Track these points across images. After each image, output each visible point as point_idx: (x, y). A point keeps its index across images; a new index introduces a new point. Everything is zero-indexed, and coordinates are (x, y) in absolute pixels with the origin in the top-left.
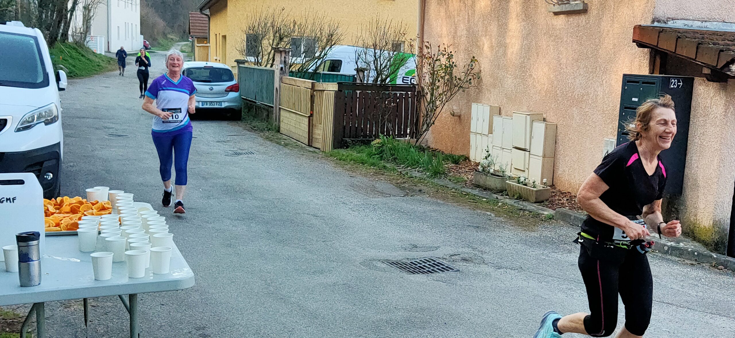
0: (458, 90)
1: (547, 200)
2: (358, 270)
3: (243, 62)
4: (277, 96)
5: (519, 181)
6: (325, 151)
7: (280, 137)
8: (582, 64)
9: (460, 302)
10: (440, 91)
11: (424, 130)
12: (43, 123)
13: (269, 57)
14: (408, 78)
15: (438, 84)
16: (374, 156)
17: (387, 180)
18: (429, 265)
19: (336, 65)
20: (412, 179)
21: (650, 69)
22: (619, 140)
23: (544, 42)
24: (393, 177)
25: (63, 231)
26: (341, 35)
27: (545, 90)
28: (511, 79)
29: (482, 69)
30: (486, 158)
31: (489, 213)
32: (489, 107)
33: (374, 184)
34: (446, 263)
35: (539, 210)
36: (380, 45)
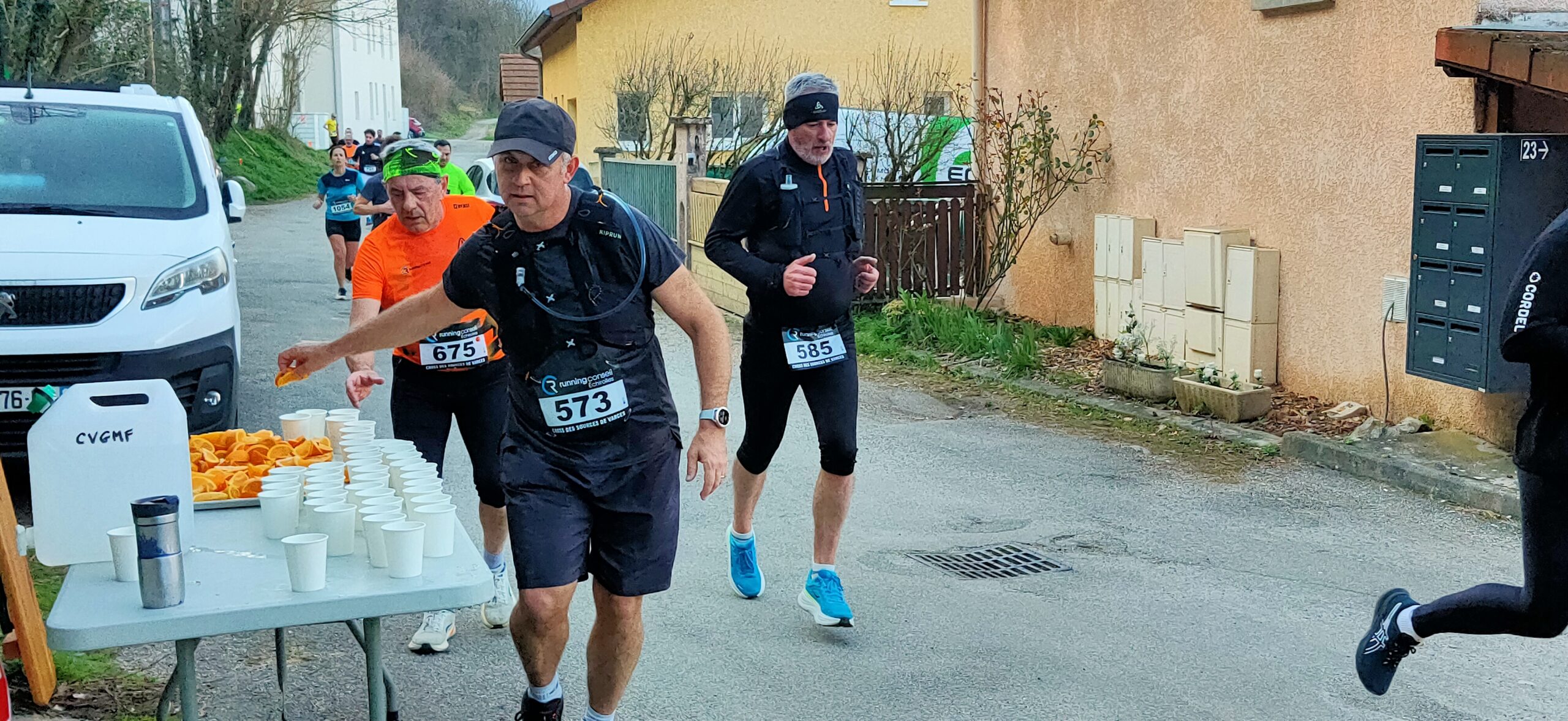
0: (1065, 188)
1: (1264, 416)
2: (853, 572)
3: (611, 153)
4: (682, 219)
5: (1201, 376)
8: (1329, 120)
9: (1072, 634)
10: (1026, 191)
11: (993, 277)
12: (198, 290)
13: (664, 139)
14: (961, 169)
15: (1019, 177)
16: (888, 337)
17: (916, 386)
18: (1007, 559)
20: (970, 381)
21: (1476, 122)
22: (1415, 278)
23: (1245, 77)
24: (930, 379)
25: (233, 500)
27: (1251, 179)
28: (1178, 159)
29: (1113, 140)
30: (1129, 330)
31: (1137, 447)
32: (1132, 221)
33: (890, 395)
34: (1043, 554)
35: (1248, 436)
36: (898, 103)
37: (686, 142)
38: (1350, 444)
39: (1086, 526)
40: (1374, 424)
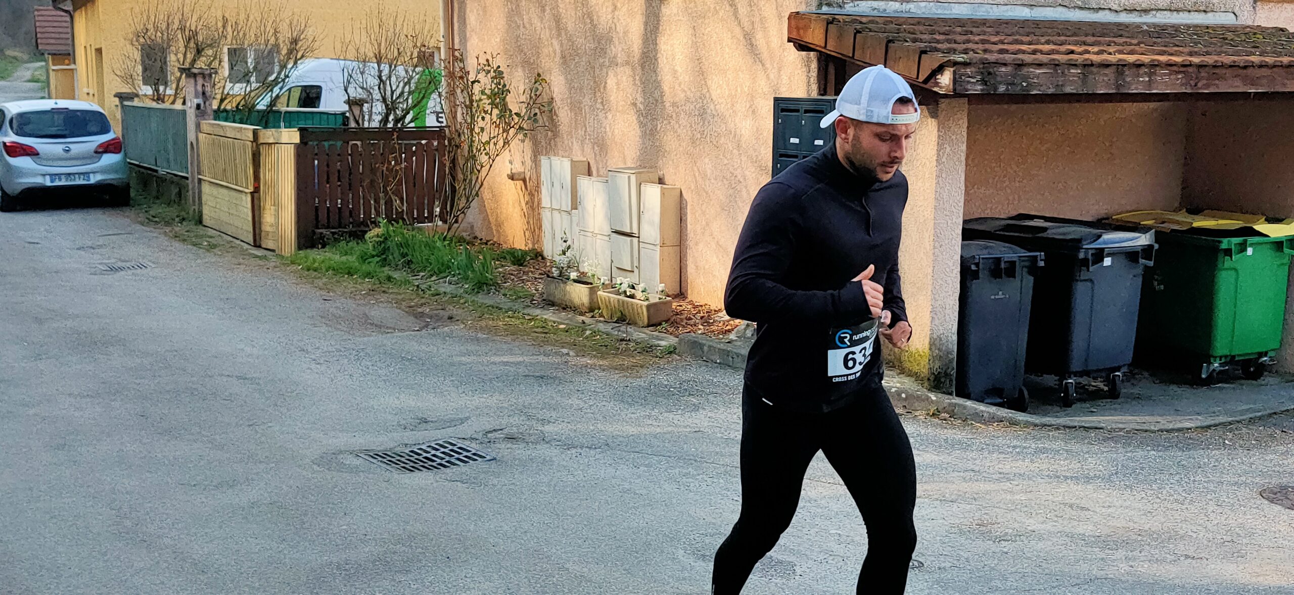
0: (516, 134)
1: (666, 321)
2: (305, 473)
3: (130, 97)
4: (192, 157)
5: (619, 290)
6: (283, 254)
7: (202, 233)
10: (485, 138)
11: (462, 206)
15: (481, 123)
16: (370, 260)
17: (391, 302)
18: (443, 453)
19: (310, 96)
20: (437, 297)
21: (819, 88)
24: (403, 296)
26: (314, 40)
29: (554, 95)
30: (564, 253)
31: (565, 351)
32: (570, 162)
33: (367, 312)
34: (474, 447)
35: (653, 338)
36: (389, 57)
37: (193, 89)
38: (729, 342)
39: (515, 420)
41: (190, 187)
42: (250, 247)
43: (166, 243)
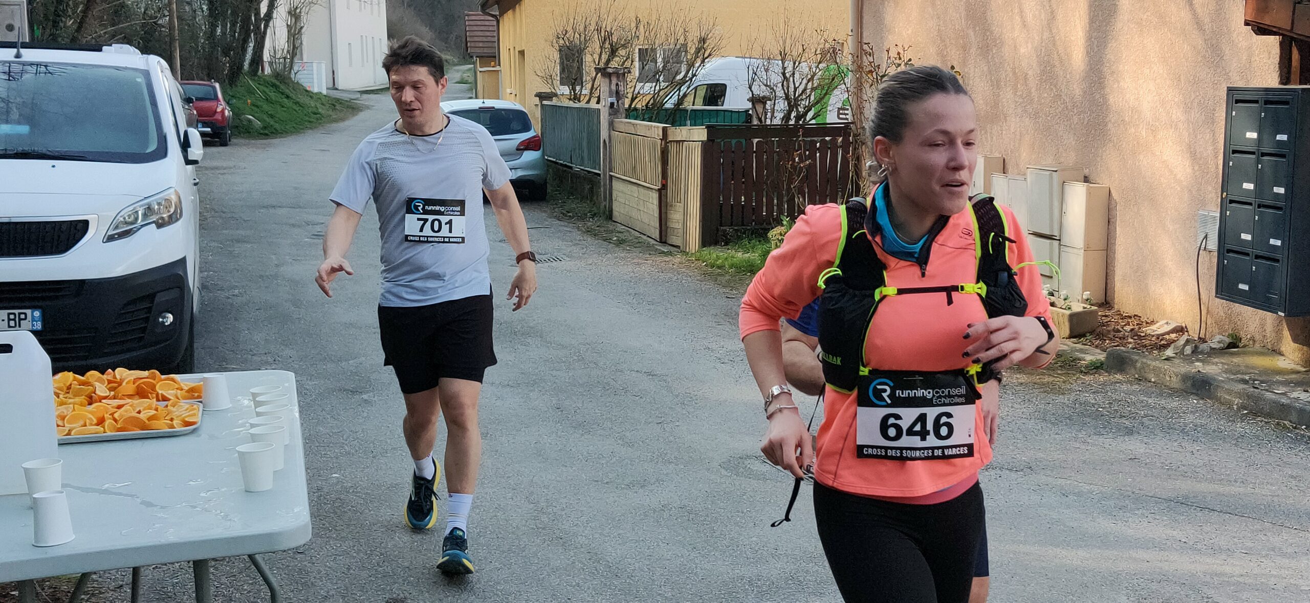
1: (1091, 333)
2: (713, 477)
3: (549, 97)
4: (603, 155)
6: (688, 251)
7: (611, 228)
8: (1152, 72)
13: (593, 85)
19: (716, 93)
21: (1281, 74)
22: (1224, 213)
26: (721, 38)
27: (1085, 123)
35: (1077, 351)
36: (793, 53)
37: (608, 89)
38: (1165, 359)
40: (1188, 341)
41: (602, 183)
42: (657, 243)
43: (578, 237)
